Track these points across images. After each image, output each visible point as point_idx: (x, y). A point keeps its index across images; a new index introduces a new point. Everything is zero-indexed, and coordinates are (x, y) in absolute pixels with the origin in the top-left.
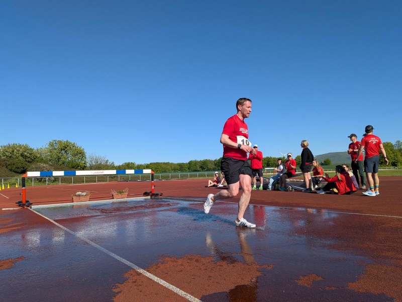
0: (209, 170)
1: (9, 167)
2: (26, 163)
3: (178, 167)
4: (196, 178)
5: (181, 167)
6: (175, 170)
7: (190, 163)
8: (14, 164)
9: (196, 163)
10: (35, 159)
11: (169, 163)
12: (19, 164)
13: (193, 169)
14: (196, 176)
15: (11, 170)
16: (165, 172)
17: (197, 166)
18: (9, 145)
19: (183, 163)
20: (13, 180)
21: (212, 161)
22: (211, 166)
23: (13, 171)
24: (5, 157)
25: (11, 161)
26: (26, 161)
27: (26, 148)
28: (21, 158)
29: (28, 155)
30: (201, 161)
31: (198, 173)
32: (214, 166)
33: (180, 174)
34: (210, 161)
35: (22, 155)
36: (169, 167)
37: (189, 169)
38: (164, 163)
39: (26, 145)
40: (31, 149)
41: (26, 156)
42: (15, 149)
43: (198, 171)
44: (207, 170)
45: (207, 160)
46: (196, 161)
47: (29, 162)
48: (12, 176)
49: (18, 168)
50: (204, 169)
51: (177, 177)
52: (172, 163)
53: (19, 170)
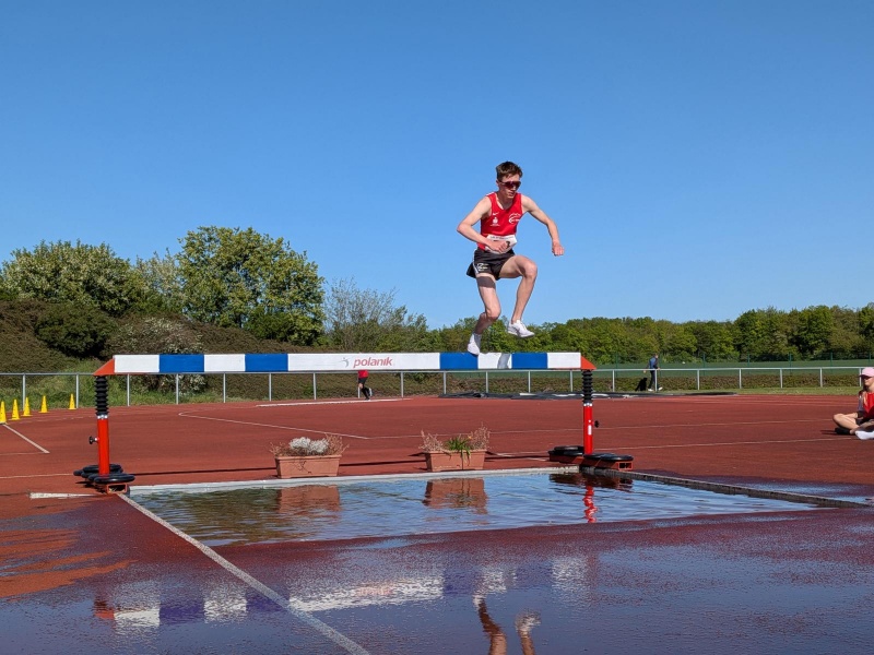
0: (831, 354)
1: (46, 332)
2: (104, 315)
3: (691, 341)
4: (774, 391)
5: (702, 341)
6: (675, 352)
7: (746, 322)
8: (61, 322)
9: (772, 320)
10: (132, 300)
11: (647, 319)
12: (80, 320)
13: (759, 350)
14: (771, 381)
15: (50, 345)
16: (632, 358)
17: (778, 334)
18: (44, 249)
19: (712, 324)
20: (57, 381)
21: (849, 313)
22: (843, 337)
23: (60, 348)
24: (32, 293)
25: (51, 308)
26: (103, 308)
27: (103, 260)
28: (84, 297)
29: (110, 287)
30: (794, 313)
31: (781, 369)
32: (857, 339)
33: (697, 369)
34: (841, 316)
35: (89, 287)
36: (649, 339)
37: (739, 348)
38: (629, 322)
39: (102, 246)
40: (121, 265)
41: (102, 291)
42: (64, 261)
43: (783, 358)
44: (824, 357)
45: (823, 309)
46: (771, 313)
47: (113, 313)
48: (55, 368)
49: (75, 336)
50: (812, 349)
51: (686, 383)
52: (662, 323)
53: (79, 345)
